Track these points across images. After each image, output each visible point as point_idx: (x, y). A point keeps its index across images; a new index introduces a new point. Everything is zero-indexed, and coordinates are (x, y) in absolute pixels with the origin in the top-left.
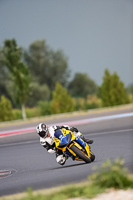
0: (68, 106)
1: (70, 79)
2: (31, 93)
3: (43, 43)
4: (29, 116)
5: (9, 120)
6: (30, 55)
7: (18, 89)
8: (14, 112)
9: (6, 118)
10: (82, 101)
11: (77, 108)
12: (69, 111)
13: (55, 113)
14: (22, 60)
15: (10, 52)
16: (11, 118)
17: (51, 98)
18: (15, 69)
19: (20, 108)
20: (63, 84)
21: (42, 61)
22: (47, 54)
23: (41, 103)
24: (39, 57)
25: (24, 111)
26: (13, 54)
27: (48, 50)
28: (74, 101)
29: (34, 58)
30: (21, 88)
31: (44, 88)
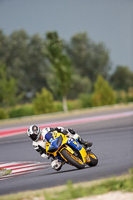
0: (109, 99)
1: (111, 72)
2: (72, 86)
3: (84, 36)
4: (70, 109)
5: (50, 112)
6: (71, 47)
7: (59, 81)
8: (56, 104)
9: (47, 110)
10: (123, 94)
11: (119, 101)
12: (110, 103)
13: (96, 105)
14: (64, 53)
15: (51, 44)
16: (51, 110)
17: (93, 90)
18: (57, 61)
19: (61, 100)
20: (105, 77)
21: (84, 54)
22: (88, 46)
23: (82, 95)
24: (80, 50)
25: (65, 104)
26: (55, 46)
27: (90, 43)
28: (115, 94)
29: (75, 51)
30: (63, 80)
31: (86, 81)
